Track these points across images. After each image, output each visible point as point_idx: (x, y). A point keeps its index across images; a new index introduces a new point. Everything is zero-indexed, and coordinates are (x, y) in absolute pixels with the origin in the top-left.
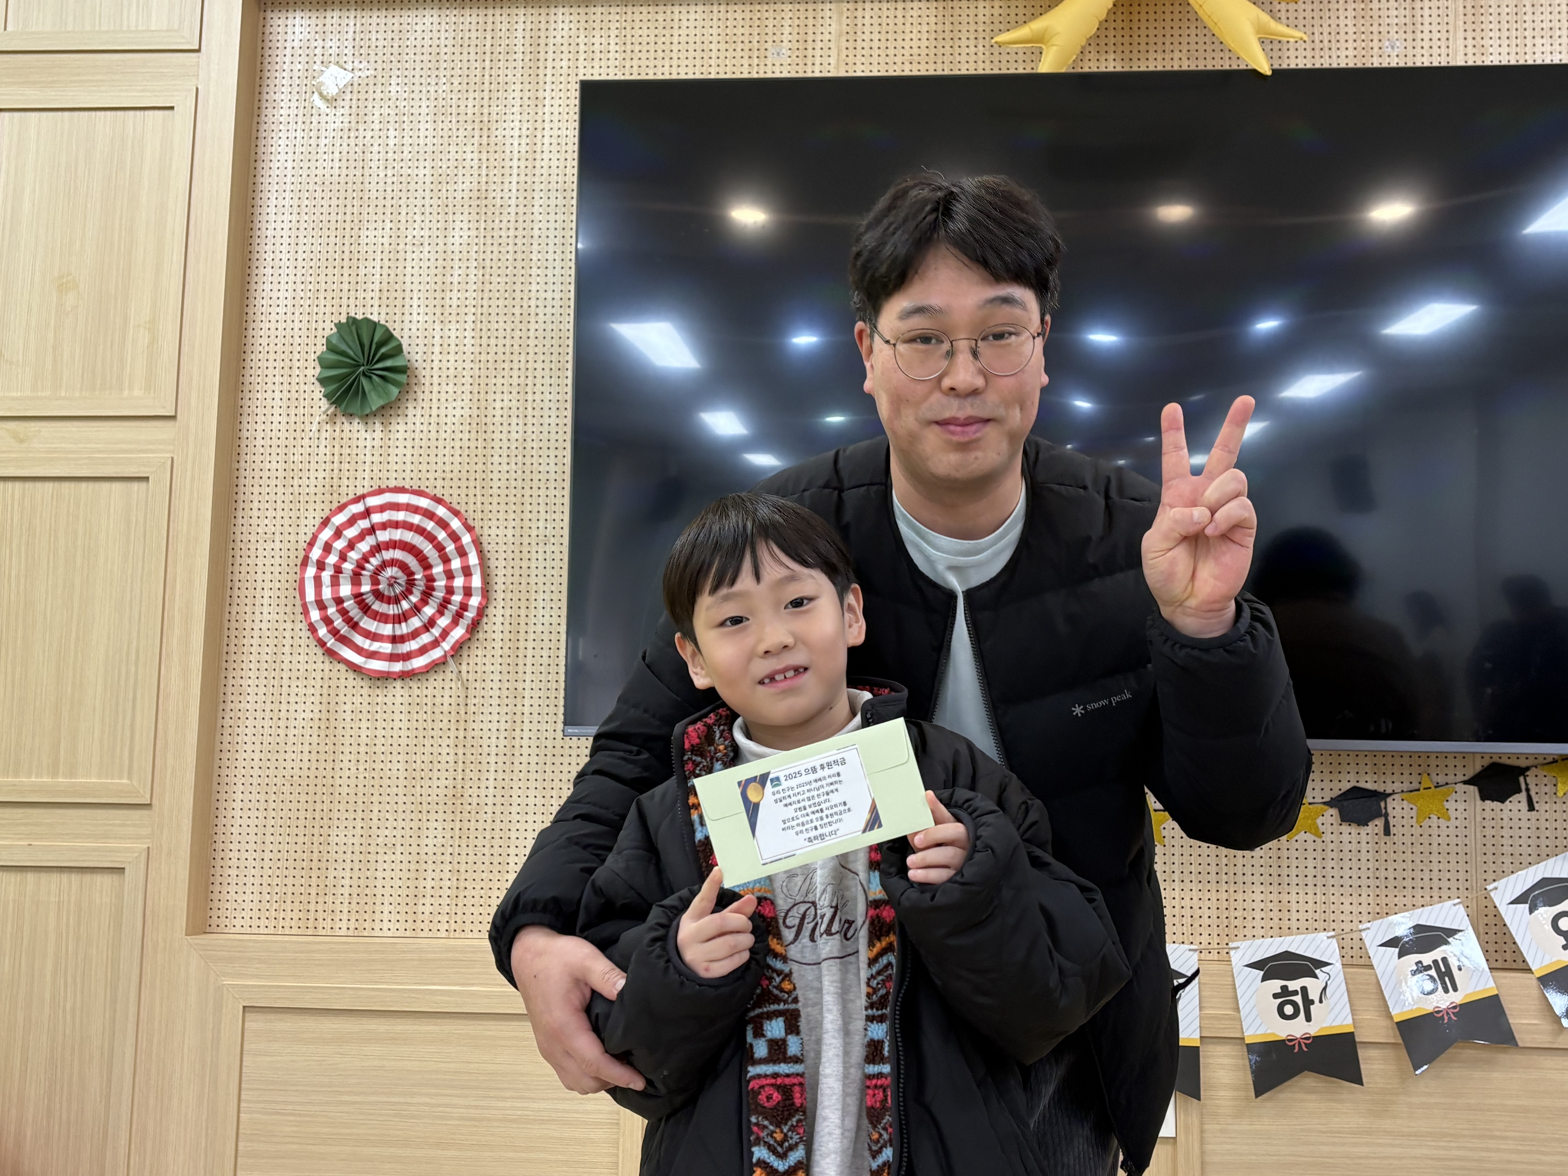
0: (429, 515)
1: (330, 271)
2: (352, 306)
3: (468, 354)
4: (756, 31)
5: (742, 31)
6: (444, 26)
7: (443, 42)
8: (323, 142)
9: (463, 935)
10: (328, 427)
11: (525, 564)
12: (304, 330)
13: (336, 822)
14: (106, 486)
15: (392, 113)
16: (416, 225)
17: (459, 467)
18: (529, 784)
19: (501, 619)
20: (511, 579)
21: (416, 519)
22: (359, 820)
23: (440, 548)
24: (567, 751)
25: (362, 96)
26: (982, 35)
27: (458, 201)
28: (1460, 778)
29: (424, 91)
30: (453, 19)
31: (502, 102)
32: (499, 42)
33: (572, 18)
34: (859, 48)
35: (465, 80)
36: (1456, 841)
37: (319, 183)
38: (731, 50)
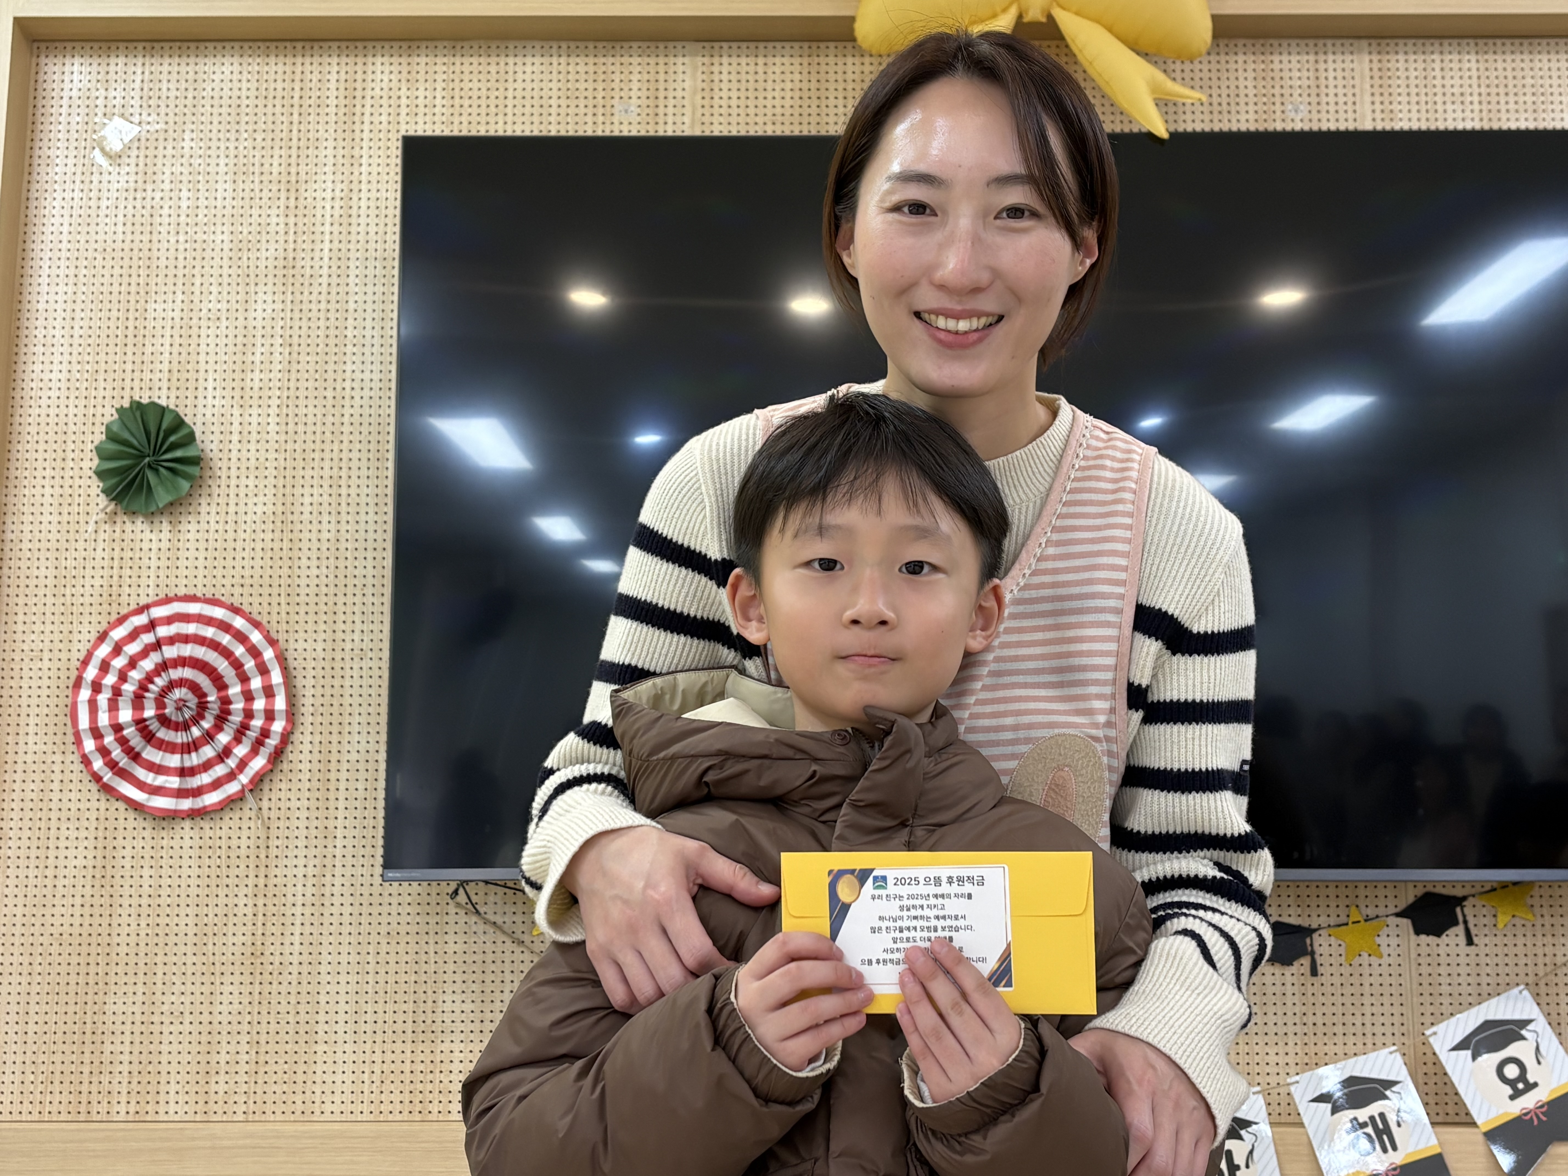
0: (225, 627)
1: (111, 349)
2: (136, 389)
3: (272, 442)
4: (601, 85)
5: (585, 85)
6: (245, 75)
7: (244, 93)
8: (104, 203)
9: (263, 1117)
10: (107, 527)
11: (337, 682)
12: (80, 415)
13: (113, 988)
15: (186, 172)
16: (211, 298)
17: (260, 572)
18: (341, 939)
19: (309, 747)
20: (321, 700)
21: (209, 632)
22: (140, 985)
23: (237, 665)
24: (386, 899)
25: (151, 152)
27: (262, 271)
28: (1392, 910)
29: (223, 148)
30: (257, 68)
31: (312, 160)
32: (309, 94)
33: (392, 68)
34: (716, 106)
35: (271, 136)
36: (1389, 980)
37: (100, 249)
38: (573, 106)
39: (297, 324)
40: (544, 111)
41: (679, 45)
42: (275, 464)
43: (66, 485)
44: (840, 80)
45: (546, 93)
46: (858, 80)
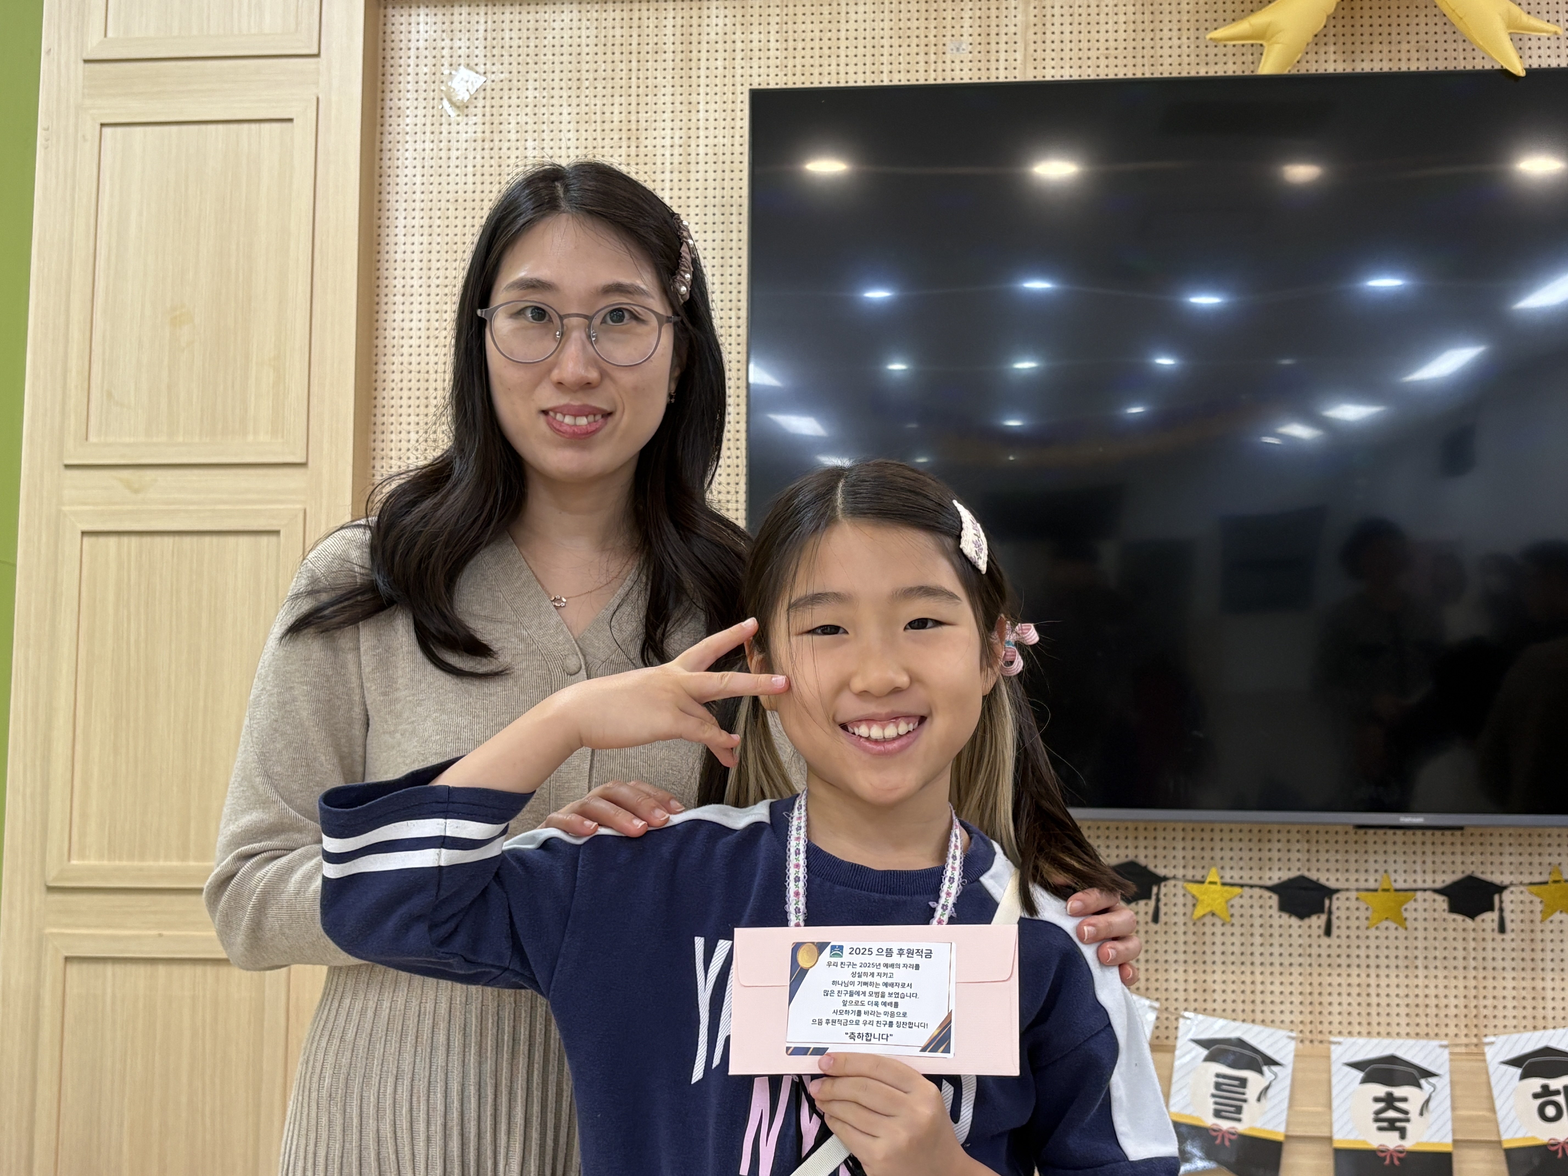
4: (933, 23)
5: (915, 24)
6: (584, 23)
7: (584, 40)
8: (454, 154)
14: (231, 540)
15: (530, 121)
25: (496, 102)
26: (1187, 25)
29: (565, 95)
30: (595, 15)
31: (651, 108)
32: (647, 40)
33: (727, 12)
34: (1048, 42)
35: (610, 84)
37: (452, 200)
38: (905, 46)
40: (876, 52)
44: (1175, 12)
45: (878, 33)
46: (1193, 11)
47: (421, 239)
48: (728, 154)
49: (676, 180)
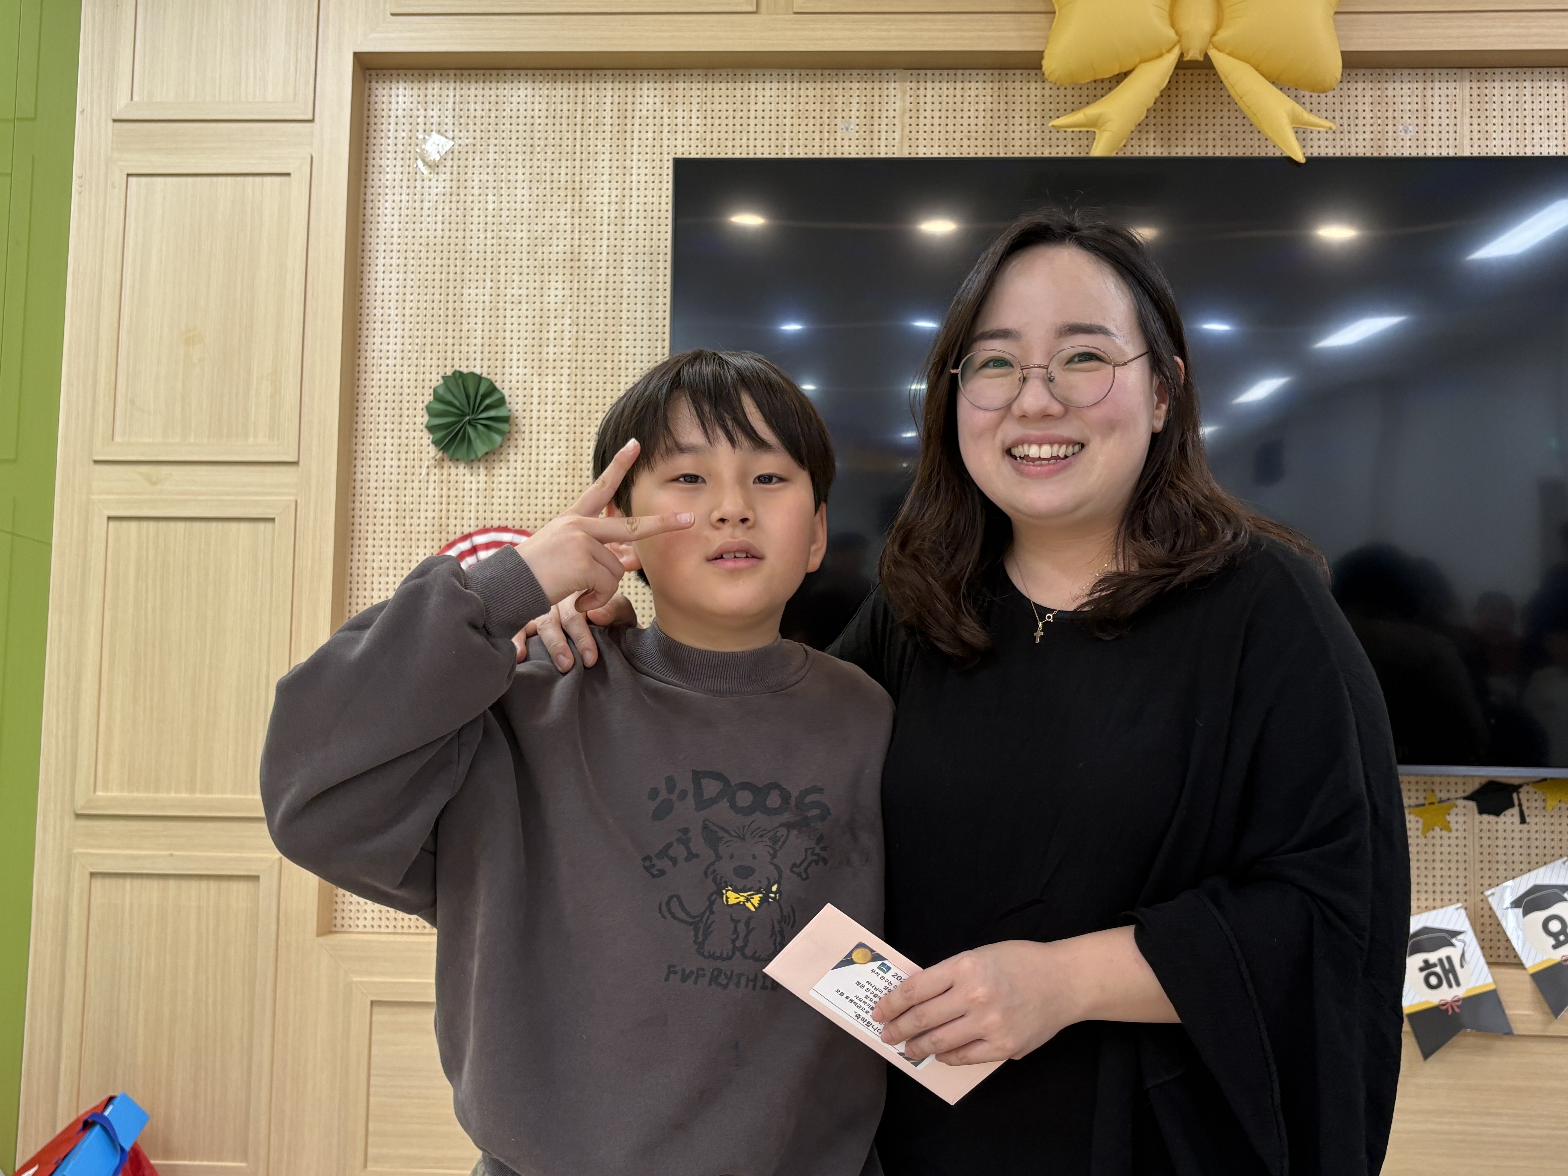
1: (435, 326)
2: (457, 359)
3: (564, 405)
4: (827, 107)
5: (813, 107)
6: (537, 98)
7: (536, 113)
8: (426, 205)
10: (436, 470)
12: (412, 381)
14: (234, 526)
15: (491, 180)
16: (514, 285)
25: (462, 163)
26: (1034, 114)
27: (553, 263)
28: (1461, 794)
29: (520, 160)
30: (546, 92)
31: (592, 170)
32: (589, 114)
33: (656, 92)
34: (921, 125)
35: (558, 149)
36: (1456, 850)
37: (424, 244)
38: (803, 125)
39: (582, 307)
40: (780, 129)
41: (891, 72)
42: (567, 422)
43: (403, 438)
44: (1025, 102)
45: (781, 114)
46: (1040, 102)
47: (397, 276)
48: (656, 211)
49: (612, 231)
